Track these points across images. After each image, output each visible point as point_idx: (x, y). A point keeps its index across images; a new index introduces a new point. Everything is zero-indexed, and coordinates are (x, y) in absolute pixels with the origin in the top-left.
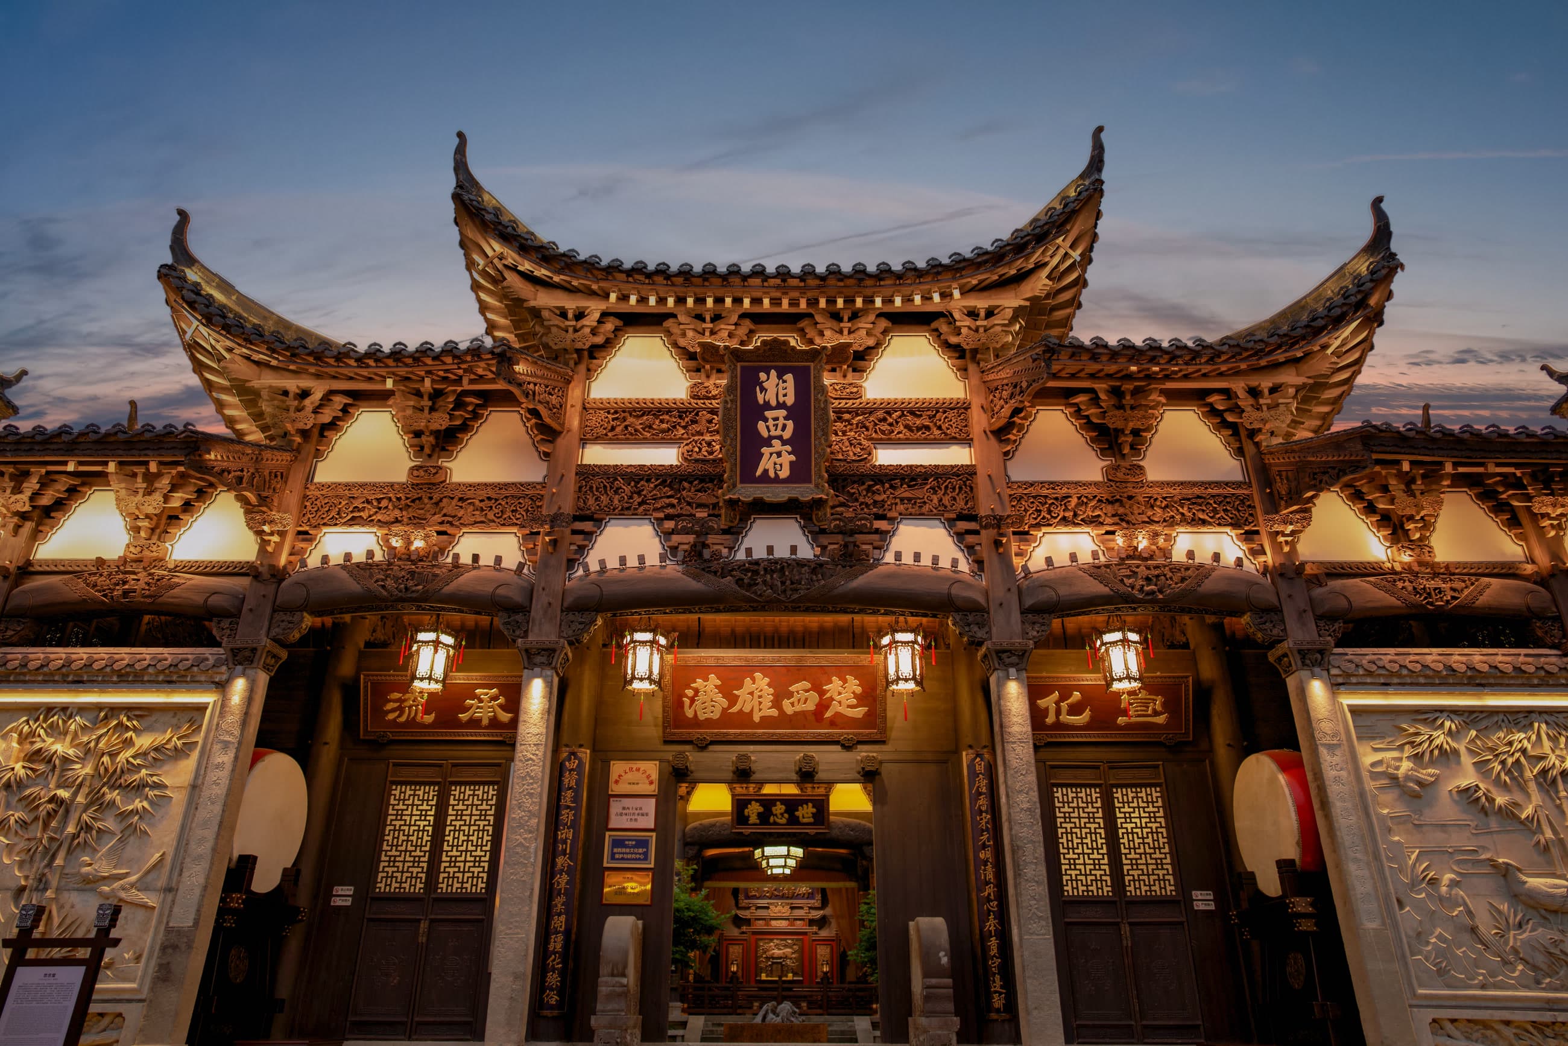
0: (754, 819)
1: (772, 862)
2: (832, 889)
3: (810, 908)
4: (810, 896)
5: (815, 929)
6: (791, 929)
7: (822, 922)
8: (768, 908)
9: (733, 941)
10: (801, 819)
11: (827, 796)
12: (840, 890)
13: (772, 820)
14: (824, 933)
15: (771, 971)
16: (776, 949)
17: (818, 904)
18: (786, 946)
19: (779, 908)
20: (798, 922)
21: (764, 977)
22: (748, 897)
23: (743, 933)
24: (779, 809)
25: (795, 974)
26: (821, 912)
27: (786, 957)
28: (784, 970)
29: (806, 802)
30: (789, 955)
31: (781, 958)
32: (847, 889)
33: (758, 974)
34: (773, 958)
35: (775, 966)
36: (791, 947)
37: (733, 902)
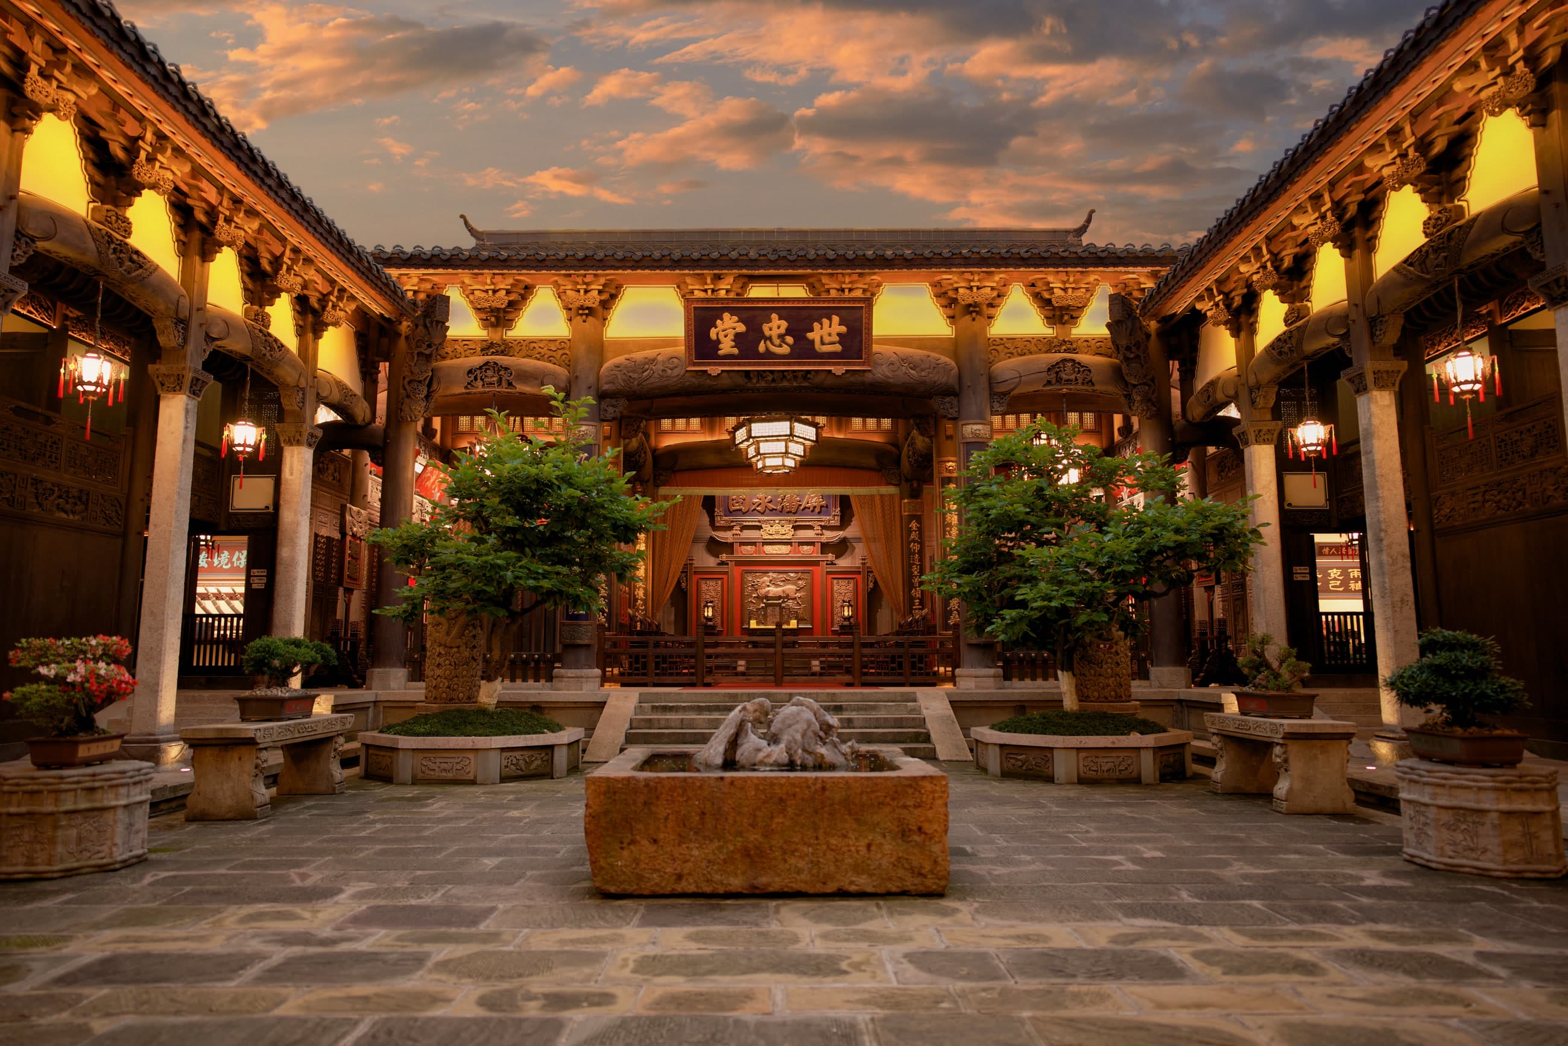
0: (727, 347)
1: (764, 448)
2: (859, 496)
3: (823, 527)
4: (823, 510)
5: (830, 557)
6: (795, 557)
7: (841, 548)
8: (759, 528)
9: (707, 575)
10: (818, 346)
11: (869, 302)
12: (872, 497)
13: (762, 348)
14: (844, 563)
15: (765, 616)
16: (772, 586)
17: (836, 522)
18: (786, 581)
19: (777, 528)
20: (806, 548)
21: (753, 624)
22: (730, 513)
23: (723, 563)
24: (776, 326)
25: (800, 620)
26: (841, 534)
27: (788, 597)
28: (785, 614)
29: (828, 313)
30: (792, 595)
31: (779, 598)
32: (882, 496)
33: (744, 620)
34: (767, 598)
35: (770, 610)
36: (795, 584)
37: (706, 519)
